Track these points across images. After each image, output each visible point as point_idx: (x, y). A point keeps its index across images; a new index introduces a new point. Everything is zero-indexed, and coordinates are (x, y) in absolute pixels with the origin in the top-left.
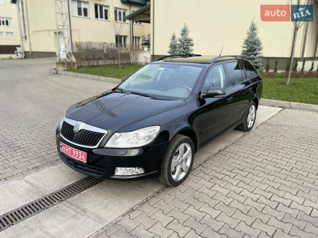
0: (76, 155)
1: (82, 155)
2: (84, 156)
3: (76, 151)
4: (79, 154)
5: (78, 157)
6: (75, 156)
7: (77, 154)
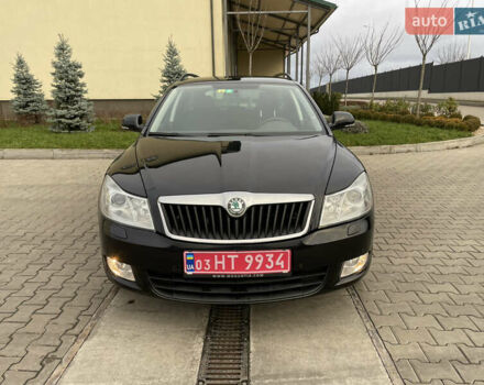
0: (255, 264)
1: (274, 259)
2: (284, 258)
3: (254, 255)
4: (266, 259)
5: (263, 268)
6: (253, 267)
7: (261, 262)
